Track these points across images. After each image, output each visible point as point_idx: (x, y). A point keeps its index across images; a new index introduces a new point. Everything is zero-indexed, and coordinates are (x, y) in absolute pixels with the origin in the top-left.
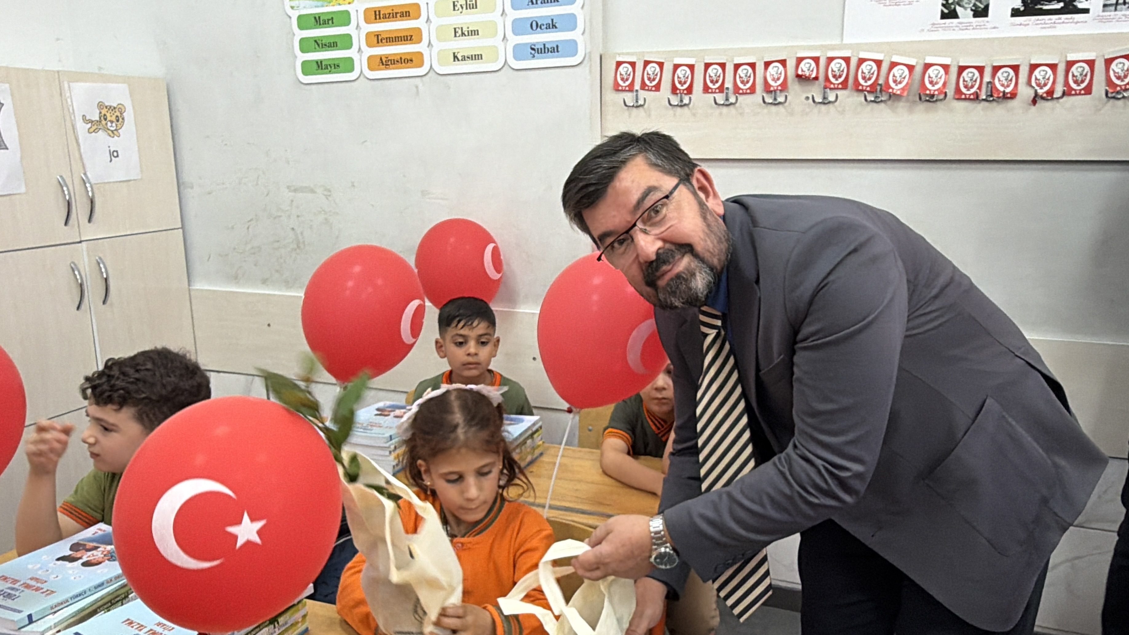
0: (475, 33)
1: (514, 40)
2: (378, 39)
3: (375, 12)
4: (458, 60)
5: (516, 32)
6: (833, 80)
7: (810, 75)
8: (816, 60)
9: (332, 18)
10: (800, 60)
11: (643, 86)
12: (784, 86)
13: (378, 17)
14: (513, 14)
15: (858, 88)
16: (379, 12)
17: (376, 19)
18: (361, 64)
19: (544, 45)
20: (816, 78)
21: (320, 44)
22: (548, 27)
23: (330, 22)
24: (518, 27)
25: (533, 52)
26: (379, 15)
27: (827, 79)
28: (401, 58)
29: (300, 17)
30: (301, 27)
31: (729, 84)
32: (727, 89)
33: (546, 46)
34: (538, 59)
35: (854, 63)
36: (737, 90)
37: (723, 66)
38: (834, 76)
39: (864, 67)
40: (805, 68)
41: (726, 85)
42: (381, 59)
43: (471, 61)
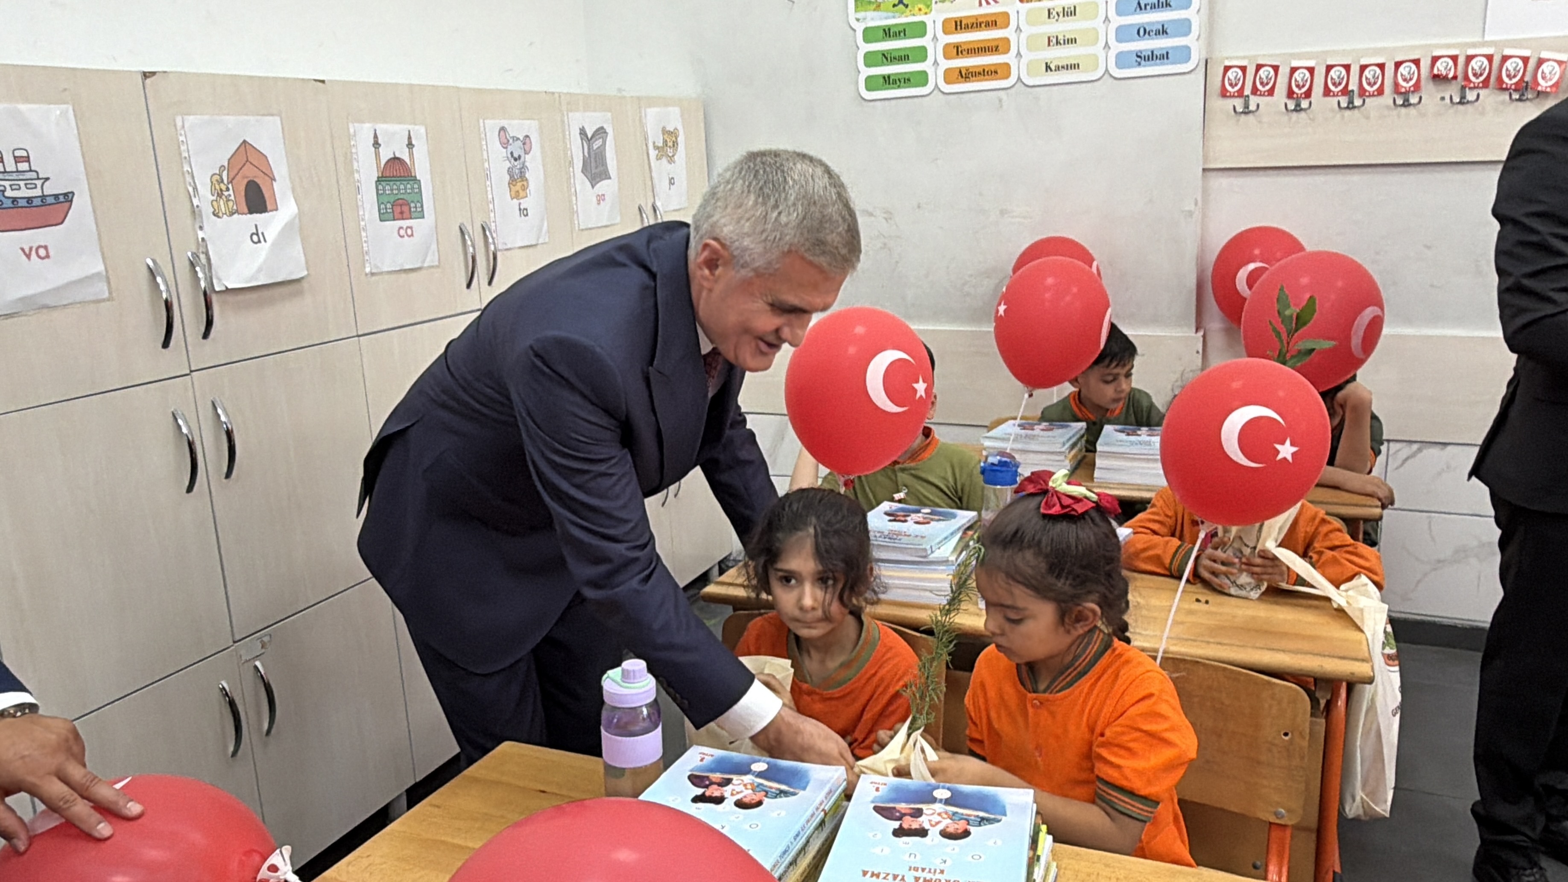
0: (1073, 41)
1: (1118, 47)
2: (958, 50)
3: (956, 22)
4: (1051, 70)
5: (1119, 40)
6: (1473, 78)
7: (1447, 75)
8: (1454, 58)
9: (905, 30)
10: (1435, 59)
11: (1255, 91)
12: (1417, 87)
13: (959, 27)
14: (1118, 21)
15: (1501, 87)
16: (961, 22)
17: (956, 29)
18: (936, 77)
19: (1152, 52)
20: (1455, 77)
21: (888, 58)
22: (1158, 33)
23: (902, 34)
24: (1122, 34)
25: (1139, 60)
26: (961, 25)
27: (1466, 78)
28: (984, 71)
29: (866, 30)
30: (867, 40)
31: (1353, 86)
32: (1353, 91)
33: (1155, 53)
34: (1144, 66)
35: (1497, 60)
36: (1362, 92)
37: (1347, 67)
38: (1475, 75)
39: (1509, 64)
40: (1441, 67)
41: (1350, 88)
42: (960, 72)
43: (1065, 71)
